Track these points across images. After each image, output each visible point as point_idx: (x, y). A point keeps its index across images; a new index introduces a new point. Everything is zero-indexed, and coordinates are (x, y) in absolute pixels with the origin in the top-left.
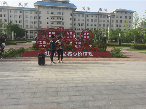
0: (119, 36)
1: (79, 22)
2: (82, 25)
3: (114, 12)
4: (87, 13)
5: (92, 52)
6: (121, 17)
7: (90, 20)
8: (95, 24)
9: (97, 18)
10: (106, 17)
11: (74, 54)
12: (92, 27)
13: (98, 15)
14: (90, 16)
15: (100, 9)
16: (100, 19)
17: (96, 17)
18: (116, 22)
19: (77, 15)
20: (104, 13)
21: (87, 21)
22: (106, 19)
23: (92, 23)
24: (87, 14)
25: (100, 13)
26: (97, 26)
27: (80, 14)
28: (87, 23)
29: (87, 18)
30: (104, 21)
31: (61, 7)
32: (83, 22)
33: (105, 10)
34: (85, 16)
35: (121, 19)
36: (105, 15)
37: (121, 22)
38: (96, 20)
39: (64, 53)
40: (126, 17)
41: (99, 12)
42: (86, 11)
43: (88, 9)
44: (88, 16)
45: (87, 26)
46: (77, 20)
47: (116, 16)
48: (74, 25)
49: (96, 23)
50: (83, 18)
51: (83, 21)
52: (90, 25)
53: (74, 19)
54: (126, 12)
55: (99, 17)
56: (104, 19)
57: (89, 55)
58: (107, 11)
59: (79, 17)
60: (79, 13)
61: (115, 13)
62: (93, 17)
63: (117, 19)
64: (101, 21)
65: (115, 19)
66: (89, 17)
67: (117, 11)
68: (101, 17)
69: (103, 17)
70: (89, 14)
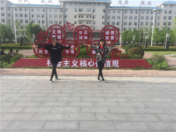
0: (167, 36)
1: (114, 20)
2: (118, 24)
3: (160, 6)
4: (124, 9)
5: (118, 61)
6: (170, 12)
7: (128, 18)
8: (134, 22)
9: (137, 15)
10: (150, 12)
11: (89, 63)
12: (130, 26)
13: (140, 10)
14: (129, 12)
15: (142, 2)
16: (142, 15)
17: (137, 13)
18: (164, 19)
19: (112, 11)
20: (147, 7)
21: (125, 19)
22: (150, 15)
23: (131, 21)
25: (142, 7)
26: (137, 24)
27: (115, 10)
28: (125, 21)
29: (125, 15)
30: (147, 18)
31: (92, 2)
32: (119, 20)
33: (149, 3)
34: (121, 12)
35: (170, 15)
36: (149, 10)
37: (170, 18)
38: (137, 17)
39: (75, 62)
41: (140, 6)
42: (123, 6)
43: (126, 3)
44: (125, 13)
45: (125, 25)
46: (111, 17)
47: (163, 12)
49: (137, 21)
50: (119, 15)
51: (119, 18)
52: (128, 24)
53: (108, 16)
55: (141, 13)
56: (148, 15)
59: (114, 14)
60: (113, 8)
61: (162, 6)
62: (132, 13)
63: (165, 15)
64: (142, 18)
65: (163, 15)
66: (127, 13)
67: (165, 4)
68: (143, 13)
69: (145, 12)
70: (127, 10)
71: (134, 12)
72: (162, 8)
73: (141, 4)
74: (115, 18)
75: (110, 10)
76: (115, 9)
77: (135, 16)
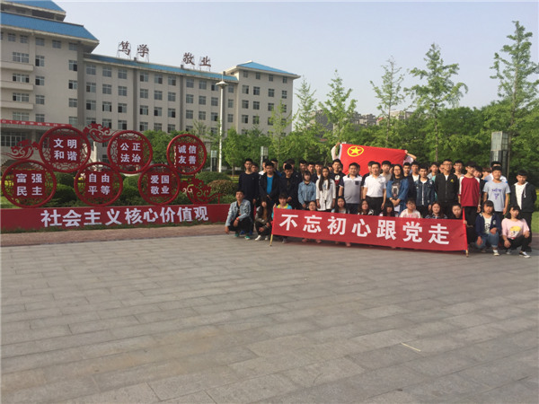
0: (262, 154)
1: (107, 98)
2: (120, 110)
3: (233, 73)
4: (137, 67)
5: (205, 208)
6: (256, 92)
7: (151, 94)
8: (169, 109)
9: (176, 89)
10: (209, 87)
12: (158, 119)
13: (182, 77)
14: (151, 78)
15: (186, 55)
16: (188, 91)
17: (174, 83)
18: (243, 107)
19: (99, 71)
20: (200, 72)
21: (141, 96)
22: (208, 93)
23: (158, 103)
24: (140, 71)
25: (188, 70)
26: (178, 114)
27: (110, 67)
28: (142, 102)
29: (141, 85)
30: (202, 101)
31: (31, 33)
32: (123, 100)
33: (205, 62)
34: (130, 75)
35: (256, 98)
36: (206, 80)
37: (256, 106)
38: (174, 94)
39: (113, 213)
40: (271, 93)
41: (182, 66)
42: (133, 59)
43: (144, 52)
44: (142, 79)
45: (141, 113)
46: (99, 88)
47: (239, 89)
48: (89, 107)
49: (176, 105)
50: (122, 82)
51: (125, 94)
52: (151, 112)
53: (88, 83)
54: (272, 76)
55: (185, 84)
56: (203, 93)
57: (198, 216)
58: (210, 66)
59: (107, 81)
60: (105, 63)
61: (237, 75)
62: (160, 81)
63: (246, 97)
64: (190, 99)
65: (238, 96)
66: (147, 81)
67: (244, 71)
68: (190, 85)
69: (196, 84)
70: (148, 72)
71: (165, 80)
72: (235, 78)
73: (184, 60)
74: (110, 92)
75: (95, 65)
76: (108, 64)
77: (169, 93)
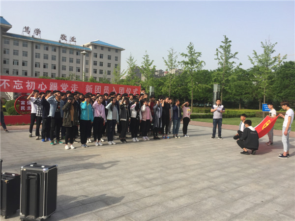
1: (16, 57)
2: (23, 64)
3: (88, 46)
4: (34, 41)
6: (101, 57)
7: (42, 56)
8: (52, 65)
9: (56, 54)
10: (75, 53)
12: (46, 70)
13: (59, 47)
14: (42, 47)
15: (62, 35)
16: (63, 55)
17: (55, 50)
18: (94, 65)
19: (11, 42)
20: (70, 45)
21: (36, 57)
22: (74, 56)
23: (46, 61)
24: (36, 43)
25: (63, 43)
26: (57, 68)
28: (36, 60)
29: (36, 51)
30: (71, 61)
32: (25, 59)
33: (73, 39)
34: (29, 45)
35: (101, 60)
36: (73, 49)
37: (101, 64)
38: (55, 56)
40: (109, 58)
41: (60, 41)
42: (31, 36)
43: (38, 33)
44: (36, 48)
45: (36, 66)
46: (11, 52)
47: (92, 55)
48: (5, 62)
49: (56, 63)
50: (25, 49)
51: (26, 55)
52: (42, 66)
53: (4, 49)
54: (110, 48)
55: (61, 51)
56: (72, 56)
58: (75, 42)
59: (16, 48)
60: (15, 38)
61: (91, 47)
62: (47, 49)
63: (95, 59)
64: (64, 59)
65: (92, 59)
66: (39, 48)
67: (95, 45)
68: (64, 52)
69: (68, 51)
70: (40, 44)
71: (50, 49)
72: (90, 49)
73: (61, 38)
74: (17, 54)
75: (9, 39)
76: (17, 38)
77: (52, 56)
